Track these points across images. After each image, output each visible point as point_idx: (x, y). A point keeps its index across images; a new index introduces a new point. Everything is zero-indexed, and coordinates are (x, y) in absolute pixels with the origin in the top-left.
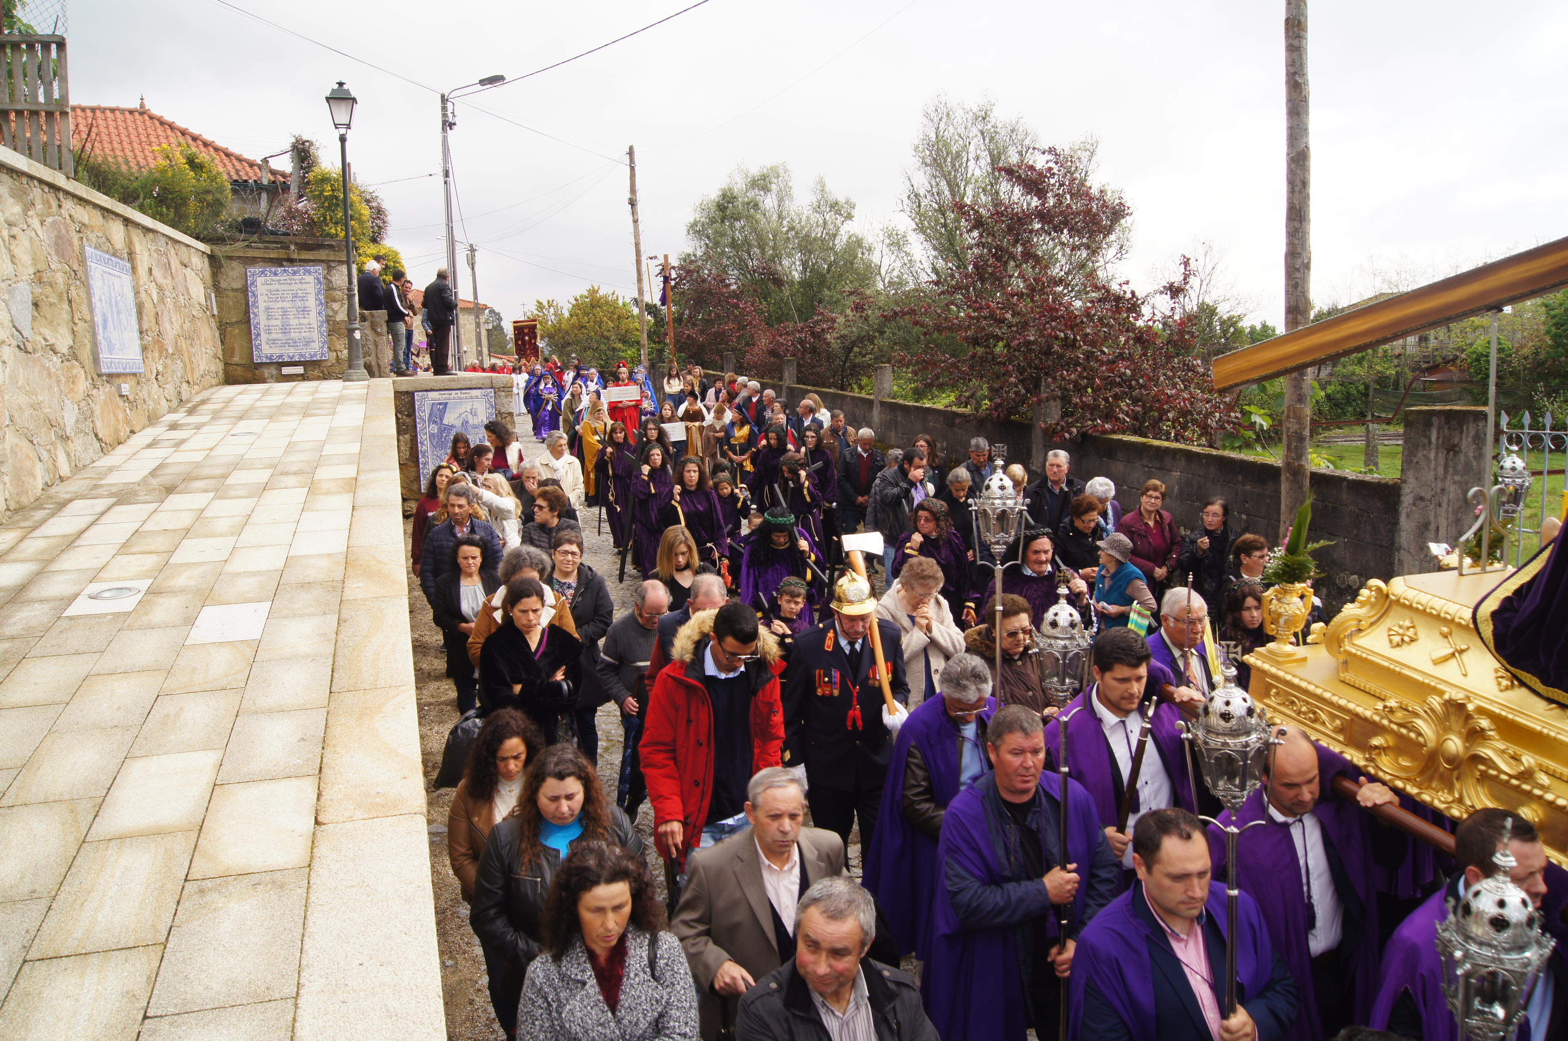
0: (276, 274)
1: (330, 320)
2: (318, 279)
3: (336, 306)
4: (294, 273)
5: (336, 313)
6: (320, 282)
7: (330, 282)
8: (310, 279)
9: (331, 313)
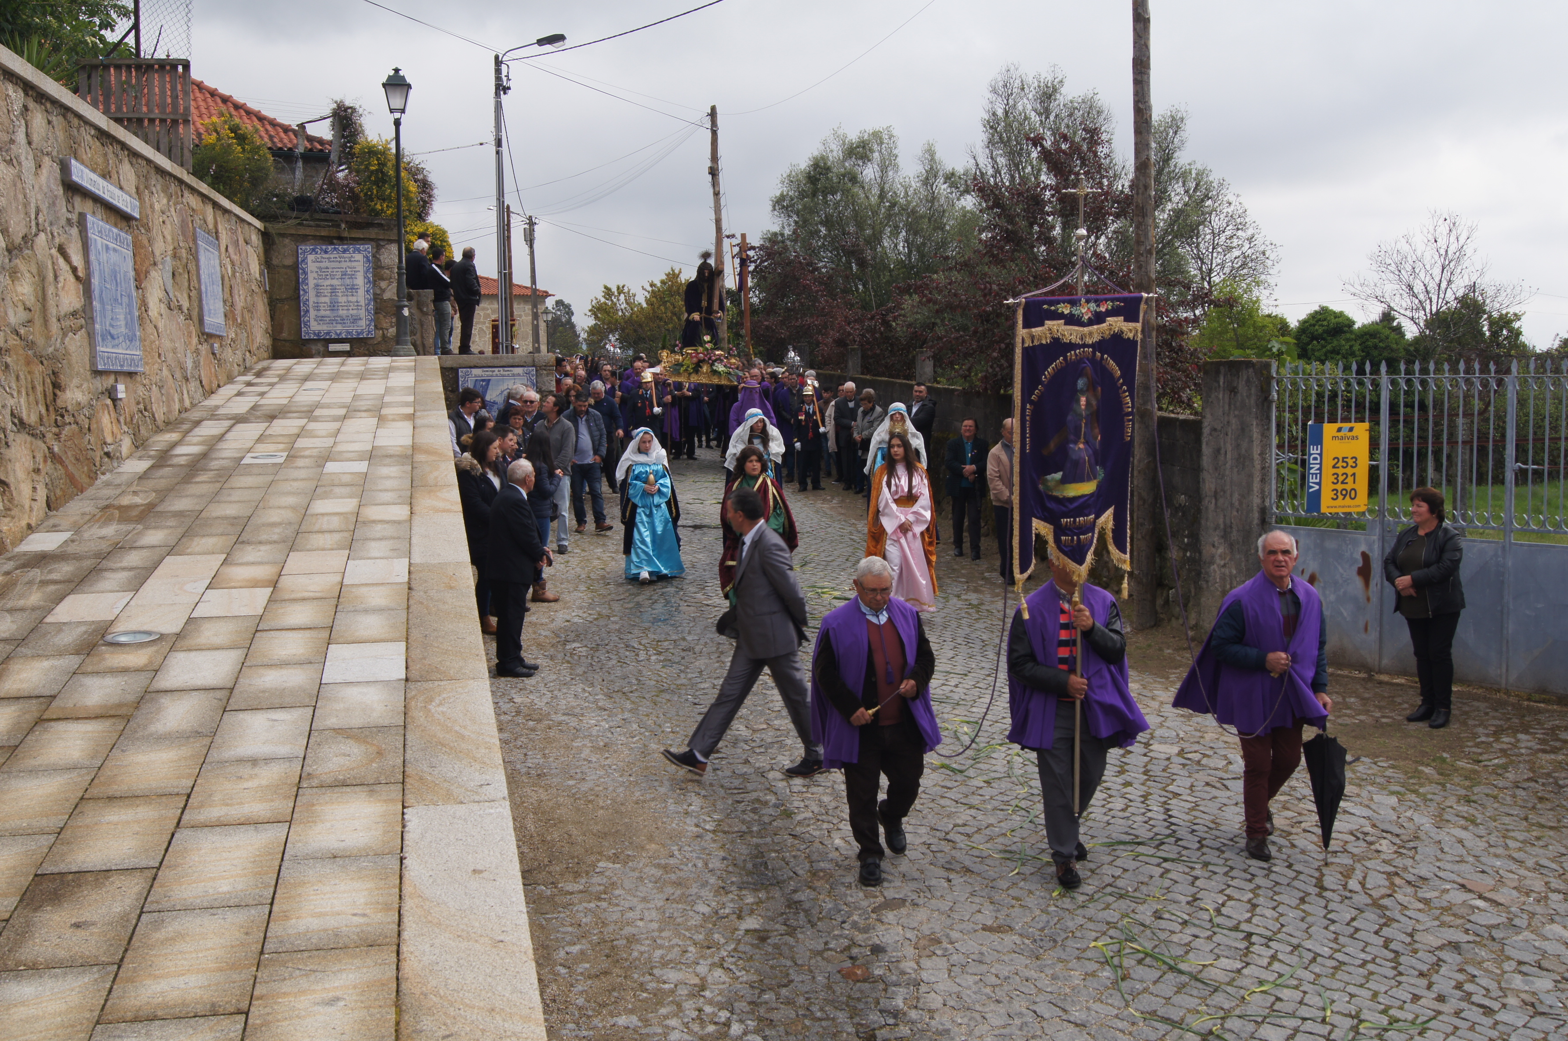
0: (326, 252)
1: (377, 298)
2: (367, 257)
3: (383, 284)
4: (344, 251)
5: (383, 291)
6: (368, 260)
7: (379, 260)
8: (359, 257)
9: (378, 292)
